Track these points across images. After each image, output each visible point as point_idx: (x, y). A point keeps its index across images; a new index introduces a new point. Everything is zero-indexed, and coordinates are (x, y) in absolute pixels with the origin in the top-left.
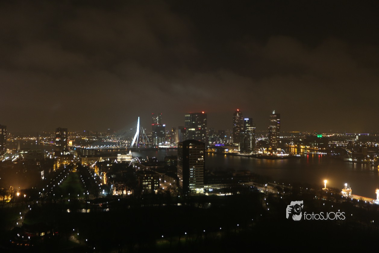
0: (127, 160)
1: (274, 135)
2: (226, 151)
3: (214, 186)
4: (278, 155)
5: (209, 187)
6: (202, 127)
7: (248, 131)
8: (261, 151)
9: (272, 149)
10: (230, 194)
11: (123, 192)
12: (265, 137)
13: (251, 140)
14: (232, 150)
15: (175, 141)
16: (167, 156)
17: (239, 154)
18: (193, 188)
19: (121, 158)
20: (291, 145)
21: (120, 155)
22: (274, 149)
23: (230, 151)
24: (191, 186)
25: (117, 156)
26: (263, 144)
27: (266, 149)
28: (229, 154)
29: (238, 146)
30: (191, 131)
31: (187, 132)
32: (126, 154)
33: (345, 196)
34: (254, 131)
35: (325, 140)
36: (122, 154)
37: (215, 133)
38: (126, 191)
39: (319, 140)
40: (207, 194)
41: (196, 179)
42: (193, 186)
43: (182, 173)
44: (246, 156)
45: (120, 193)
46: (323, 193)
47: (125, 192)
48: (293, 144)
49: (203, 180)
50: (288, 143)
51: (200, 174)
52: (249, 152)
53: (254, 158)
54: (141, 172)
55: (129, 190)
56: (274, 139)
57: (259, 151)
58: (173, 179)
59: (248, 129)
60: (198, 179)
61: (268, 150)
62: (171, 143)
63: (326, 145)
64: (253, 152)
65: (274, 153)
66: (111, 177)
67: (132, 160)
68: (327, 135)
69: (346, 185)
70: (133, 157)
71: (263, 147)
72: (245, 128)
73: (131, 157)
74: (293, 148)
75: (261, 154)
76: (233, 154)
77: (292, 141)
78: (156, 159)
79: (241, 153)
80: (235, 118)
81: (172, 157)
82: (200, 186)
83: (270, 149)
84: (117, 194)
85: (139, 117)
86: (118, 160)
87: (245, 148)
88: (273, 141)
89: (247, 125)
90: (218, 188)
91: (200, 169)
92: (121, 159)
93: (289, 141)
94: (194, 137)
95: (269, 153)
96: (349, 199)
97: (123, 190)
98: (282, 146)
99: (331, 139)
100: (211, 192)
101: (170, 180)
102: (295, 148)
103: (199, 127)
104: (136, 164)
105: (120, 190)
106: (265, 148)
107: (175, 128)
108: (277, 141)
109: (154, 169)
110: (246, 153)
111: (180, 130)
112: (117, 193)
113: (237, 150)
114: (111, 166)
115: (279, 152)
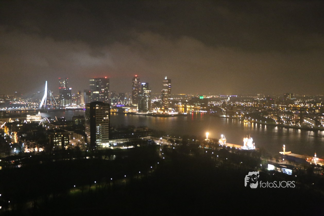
0: (36, 120)
1: (166, 97)
2: (126, 111)
3: (118, 141)
4: (170, 113)
5: (114, 141)
6: (105, 90)
7: (145, 94)
8: (155, 110)
9: (164, 109)
10: (132, 147)
11: (34, 150)
12: (158, 98)
13: (147, 101)
14: (131, 110)
15: (80, 103)
16: (75, 116)
17: (138, 113)
18: (99, 143)
19: (30, 118)
20: (179, 105)
21: (30, 115)
22: (166, 109)
23: (130, 111)
24: (98, 141)
25: (26, 117)
26: (157, 104)
27: (160, 108)
28: (128, 113)
29: (136, 107)
30: (95, 94)
31: (92, 95)
32: (35, 115)
33: (221, 144)
34: (150, 94)
35: (206, 101)
36: (31, 115)
37: (116, 96)
38: (38, 148)
39: (201, 101)
40: (112, 148)
41: (102, 135)
42: (99, 141)
43: (89, 130)
44: (143, 115)
45: (32, 150)
46: (205, 143)
47: (36, 149)
48: (180, 104)
49: (108, 136)
50: (177, 104)
51: (106, 131)
52: (146, 111)
53: (150, 116)
54: (51, 131)
55: (41, 147)
56: (166, 100)
57: (154, 110)
58: (81, 136)
59: (144, 92)
60: (104, 135)
61: (161, 110)
62: (77, 104)
63: (206, 105)
64: (149, 111)
65: (166, 112)
66: (22, 136)
67: (41, 121)
68: (206, 96)
69: (222, 136)
70: (42, 118)
71: (157, 107)
72: (142, 90)
73: (40, 117)
74: (181, 107)
75: (155, 113)
76: (132, 113)
77: (180, 102)
78: (64, 119)
79: (139, 112)
80: (133, 83)
81: (79, 117)
82: (106, 141)
83: (163, 108)
84: (28, 152)
85: (46, 82)
86: (28, 121)
87: (142, 108)
88: (165, 102)
89: (144, 88)
90: (122, 142)
91: (106, 127)
92: (31, 120)
93: (177, 102)
94: (98, 99)
95: (162, 112)
96: (224, 146)
97: (34, 147)
98: (172, 106)
99: (210, 100)
100: (116, 146)
101: (79, 137)
102: (182, 107)
103: (103, 91)
104: (46, 123)
105: (31, 147)
106: (158, 108)
107: (80, 92)
108: (168, 102)
109: (63, 128)
110: (143, 112)
111: (85, 93)
112: (28, 150)
113: (135, 110)
114: (21, 126)
115: (170, 111)
